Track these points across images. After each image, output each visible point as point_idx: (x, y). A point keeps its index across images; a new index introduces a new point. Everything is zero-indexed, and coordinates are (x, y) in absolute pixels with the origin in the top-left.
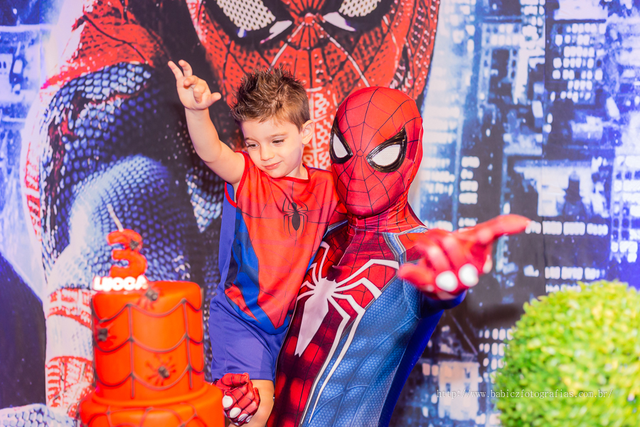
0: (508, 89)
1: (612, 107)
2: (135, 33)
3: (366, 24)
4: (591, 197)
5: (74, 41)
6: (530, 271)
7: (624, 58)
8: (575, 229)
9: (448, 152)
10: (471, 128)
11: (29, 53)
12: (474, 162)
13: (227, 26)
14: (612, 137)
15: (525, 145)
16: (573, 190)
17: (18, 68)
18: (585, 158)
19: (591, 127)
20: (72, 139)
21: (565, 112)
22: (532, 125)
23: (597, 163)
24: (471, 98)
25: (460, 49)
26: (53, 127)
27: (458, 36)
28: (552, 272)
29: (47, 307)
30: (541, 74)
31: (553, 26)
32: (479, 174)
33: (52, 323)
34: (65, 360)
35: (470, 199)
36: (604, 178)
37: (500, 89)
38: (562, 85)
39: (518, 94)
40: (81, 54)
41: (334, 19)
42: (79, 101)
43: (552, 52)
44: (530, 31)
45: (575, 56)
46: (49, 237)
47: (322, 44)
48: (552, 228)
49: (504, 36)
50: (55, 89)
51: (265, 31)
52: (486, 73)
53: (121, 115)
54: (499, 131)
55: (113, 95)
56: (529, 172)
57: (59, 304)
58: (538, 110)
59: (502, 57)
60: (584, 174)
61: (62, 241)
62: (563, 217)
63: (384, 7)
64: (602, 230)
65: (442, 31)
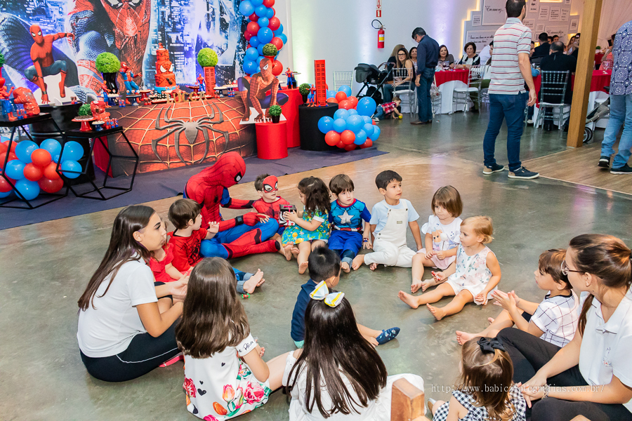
0: (165, 19)
1: (182, 22)
2: (89, 4)
3: (138, 5)
4: (180, 39)
5: (74, 4)
6: (172, 53)
7: (183, 14)
8: (178, 45)
9: (155, 31)
10: (159, 26)
11: (63, 6)
12: (160, 33)
13: (110, 4)
14: (183, 28)
15: (168, 30)
16: (177, 37)
17: (61, 10)
18: (179, 32)
19: (179, 26)
20: (77, 27)
21: (175, 24)
22: (169, 26)
23: (181, 33)
24: (158, 20)
25: (155, 11)
26: (72, 24)
27: (155, 8)
28: (175, 53)
29: (77, 65)
30: (170, 16)
31: (171, 8)
32: (161, 35)
33: (78, 68)
34: (83, 75)
35: (160, 40)
36: (182, 36)
37: (163, 19)
38: (173, 19)
39: (167, 20)
40: (76, 8)
41: (130, 3)
42: (77, 18)
43: (171, 12)
44: (167, 8)
45: (175, 13)
46: (75, 48)
47: (129, 8)
48: (175, 45)
49: (163, 9)
50: (71, 15)
51: (117, 5)
52: (161, 16)
53: (88, 22)
54: (164, 27)
55: (85, 17)
56: (170, 35)
57: (80, 63)
58: (170, 23)
59: (163, 13)
60: (179, 35)
61: (78, 50)
62: (176, 43)
63: (140, 2)
64: (182, 45)
65: (152, 7)
